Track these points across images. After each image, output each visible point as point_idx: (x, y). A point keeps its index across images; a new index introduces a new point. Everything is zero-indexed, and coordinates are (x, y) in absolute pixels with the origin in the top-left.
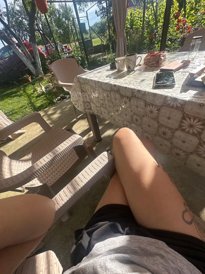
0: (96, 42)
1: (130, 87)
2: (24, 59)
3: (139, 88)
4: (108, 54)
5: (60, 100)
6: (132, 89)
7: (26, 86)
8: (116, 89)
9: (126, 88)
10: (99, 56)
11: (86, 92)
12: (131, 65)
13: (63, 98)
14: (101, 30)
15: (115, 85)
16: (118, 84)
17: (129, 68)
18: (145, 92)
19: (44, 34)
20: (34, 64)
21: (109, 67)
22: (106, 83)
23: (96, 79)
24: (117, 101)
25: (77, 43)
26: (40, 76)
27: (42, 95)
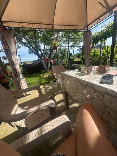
0: (76, 60)
1: (86, 80)
2: (44, 64)
3: (91, 82)
4: (81, 65)
5: (53, 82)
6: (87, 82)
7: (40, 74)
8: (79, 80)
9: (84, 80)
10: (76, 65)
11: (64, 80)
12: (89, 71)
13: (54, 81)
14: (78, 56)
15: (78, 79)
16: (80, 78)
17: (88, 71)
18: (94, 84)
19: (54, 56)
20: (47, 66)
21: (78, 70)
22: (74, 77)
23: (70, 75)
24: (79, 87)
25: (67, 60)
26: (48, 70)
27: (46, 78)
